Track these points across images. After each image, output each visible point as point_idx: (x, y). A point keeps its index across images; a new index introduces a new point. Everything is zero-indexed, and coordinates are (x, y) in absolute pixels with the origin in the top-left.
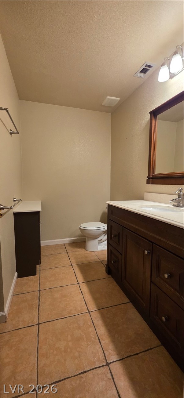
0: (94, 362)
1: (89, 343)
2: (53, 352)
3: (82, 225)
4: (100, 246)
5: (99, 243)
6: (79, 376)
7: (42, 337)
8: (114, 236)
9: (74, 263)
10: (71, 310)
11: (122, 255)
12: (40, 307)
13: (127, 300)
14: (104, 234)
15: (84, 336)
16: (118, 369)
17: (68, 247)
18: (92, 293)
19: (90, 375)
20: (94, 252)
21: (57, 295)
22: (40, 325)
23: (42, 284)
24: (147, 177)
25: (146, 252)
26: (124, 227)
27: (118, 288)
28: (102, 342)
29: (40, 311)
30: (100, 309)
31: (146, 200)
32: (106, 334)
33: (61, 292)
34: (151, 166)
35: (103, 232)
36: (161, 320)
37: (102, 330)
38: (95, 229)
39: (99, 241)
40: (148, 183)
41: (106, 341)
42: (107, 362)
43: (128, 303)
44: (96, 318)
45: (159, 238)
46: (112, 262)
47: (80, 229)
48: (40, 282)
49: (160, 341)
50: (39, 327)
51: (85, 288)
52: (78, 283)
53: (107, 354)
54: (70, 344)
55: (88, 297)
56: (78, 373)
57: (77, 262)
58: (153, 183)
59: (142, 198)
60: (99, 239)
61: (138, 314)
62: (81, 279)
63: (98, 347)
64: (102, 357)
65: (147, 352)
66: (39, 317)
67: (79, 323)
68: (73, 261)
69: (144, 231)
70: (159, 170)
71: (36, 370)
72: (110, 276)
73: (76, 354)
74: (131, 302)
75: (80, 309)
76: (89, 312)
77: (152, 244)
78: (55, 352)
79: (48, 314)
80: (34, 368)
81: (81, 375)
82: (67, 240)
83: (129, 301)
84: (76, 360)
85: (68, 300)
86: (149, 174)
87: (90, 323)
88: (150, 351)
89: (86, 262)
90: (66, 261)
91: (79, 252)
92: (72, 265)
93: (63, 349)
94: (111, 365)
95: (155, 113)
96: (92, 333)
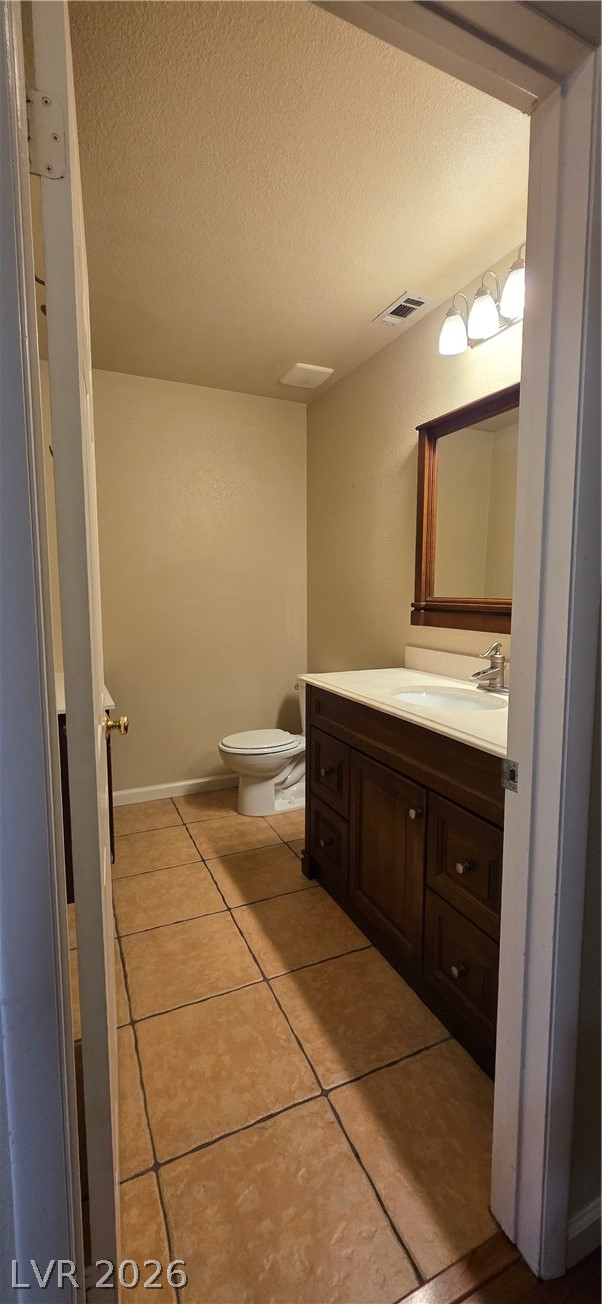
0: (292, 1094)
1: (274, 1053)
2: (184, 1082)
3: (226, 741)
4: (281, 800)
5: (277, 791)
6: (257, 1125)
7: (147, 1053)
8: (326, 773)
9: (210, 855)
10: (218, 979)
11: (348, 822)
12: (129, 980)
13: (364, 941)
14: (291, 763)
15: (261, 1039)
16: (349, 1100)
17: (184, 809)
18: (269, 930)
19: (283, 1121)
20: (263, 817)
21: (173, 946)
22: (137, 1025)
23: (123, 918)
24: (412, 605)
25: (412, 813)
26: (355, 749)
27: (339, 912)
28: (307, 1047)
29: (130, 989)
30: (294, 970)
31: (410, 668)
32: (316, 1028)
33: (181, 937)
34: (423, 577)
35: (289, 758)
36: (450, 975)
37: (304, 1020)
38: (266, 751)
39: (276, 785)
40: (415, 621)
41: (317, 1043)
42: (323, 1090)
43: (367, 948)
44: (285, 993)
45: (442, 776)
46: (322, 843)
47: (221, 751)
48: (117, 913)
49: (448, 1030)
50: (134, 1031)
51: (247, 919)
52: (229, 909)
53: (320, 1071)
54: (227, 1059)
55: (260, 943)
56: (253, 1122)
57: (216, 852)
58: (428, 623)
59: (398, 663)
60: (278, 779)
61: (392, 973)
62: (234, 898)
63: (297, 1058)
64: (309, 1079)
65: (418, 1057)
66: (132, 1006)
67: (242, 1008)
68: (204, 847)
69: (406, 758)
70: (445, 588)
71: (147, 1127)
72: (314, 883)
73: (245, 1081)
74: (374, 944)
75: (241, 975)
76: (266, 979)
77: (428, 794)
78: (189, 1084)
79: (156, 995)
80: (139, 1124)
81: (261, 1125)
82: (179, 786)
83: (370, 944)
84: (246, 1094)
85: (205, 954)
86: (417, 598)
87: (271, 1006)
88: (425, 1052)
89: (243, 848)
90: (184, 848)
91: (221, 820)
92: (203, 861)
93: (208, 1074)
94: (331, 1095)
95: (432, 432)
96: (279, 1029)
